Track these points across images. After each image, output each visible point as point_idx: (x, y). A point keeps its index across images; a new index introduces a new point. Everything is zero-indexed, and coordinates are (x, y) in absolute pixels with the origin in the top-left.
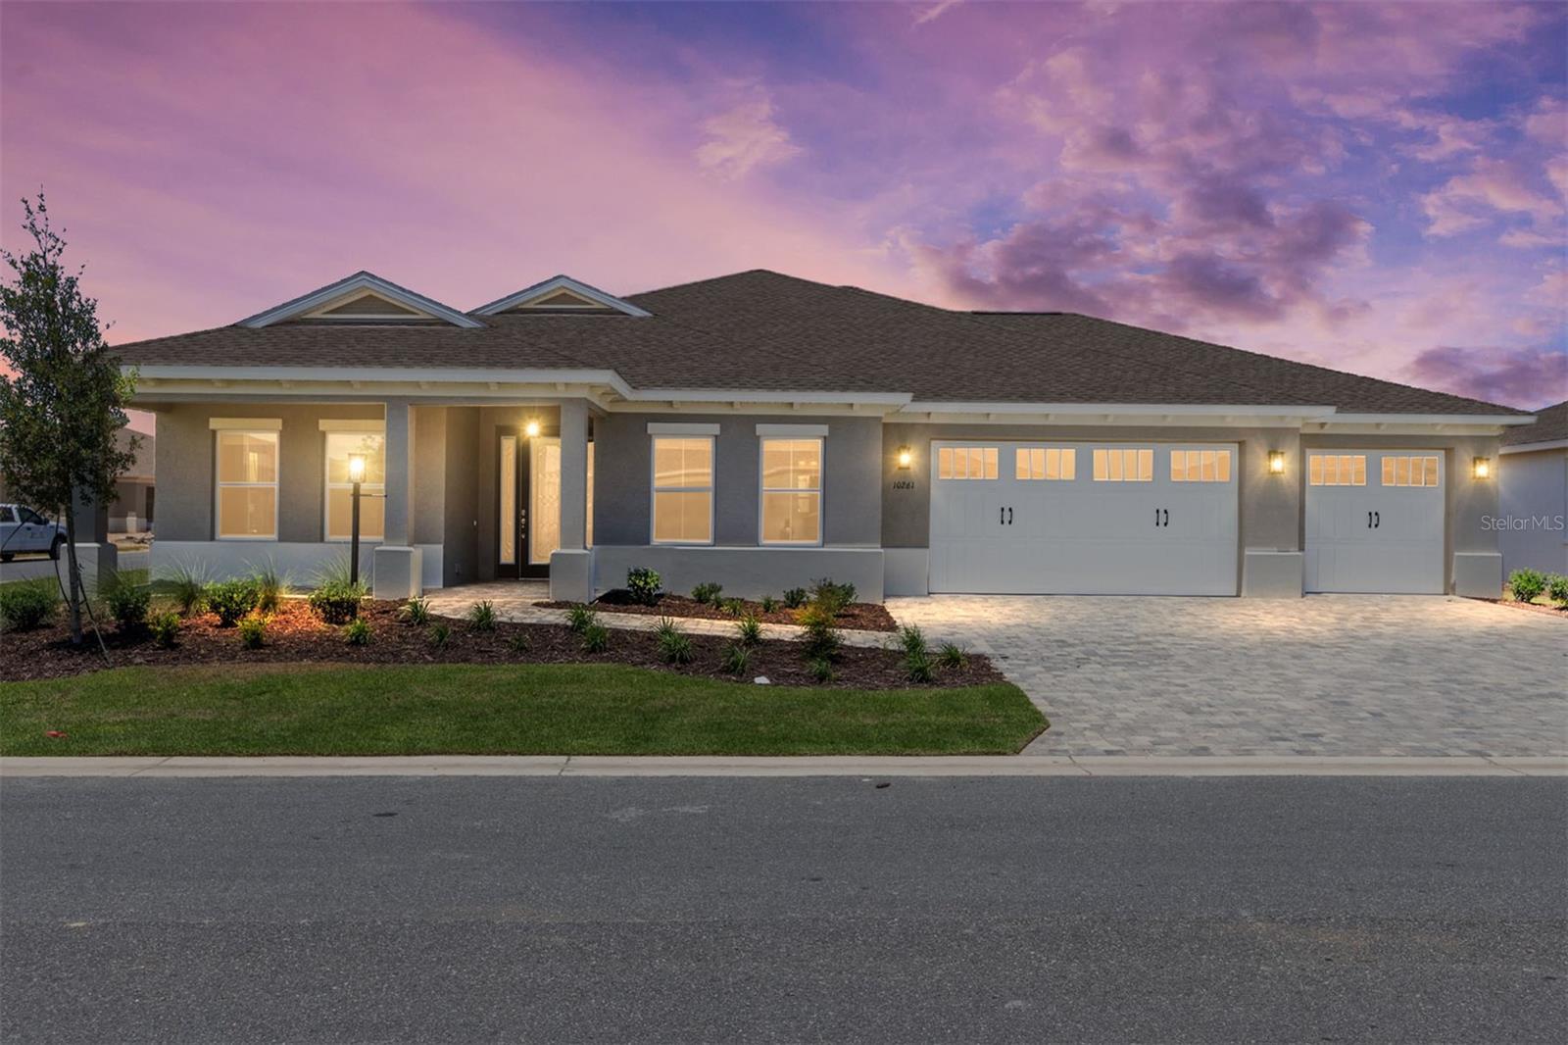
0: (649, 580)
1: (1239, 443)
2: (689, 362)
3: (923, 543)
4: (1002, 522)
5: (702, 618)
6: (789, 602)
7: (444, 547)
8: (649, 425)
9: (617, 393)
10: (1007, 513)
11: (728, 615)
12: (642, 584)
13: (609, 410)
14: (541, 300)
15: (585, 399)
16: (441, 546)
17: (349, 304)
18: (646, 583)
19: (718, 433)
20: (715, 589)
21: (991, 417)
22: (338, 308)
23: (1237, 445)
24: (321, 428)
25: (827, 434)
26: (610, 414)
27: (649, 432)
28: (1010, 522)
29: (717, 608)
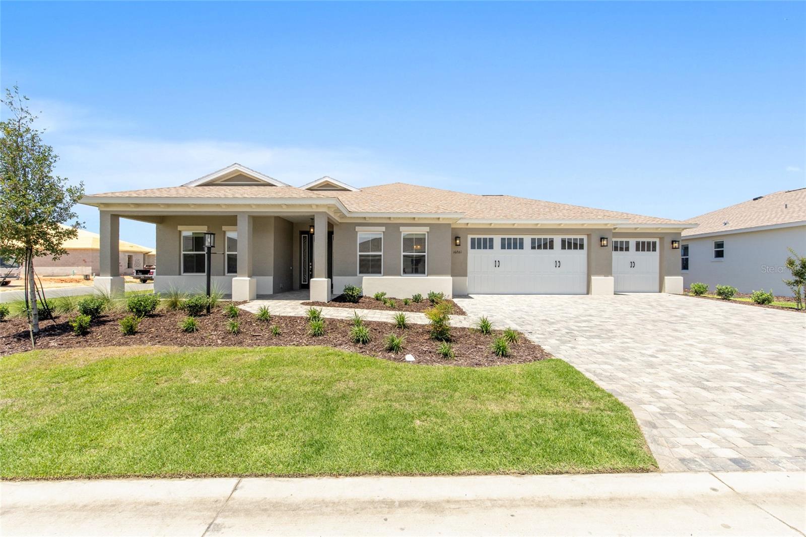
0: (354, 292)
1: (588, 235)
2: (373, 204)
3: (465, 275)
4: (496, 266)
5: (377, 309)
6: (414, 300)
7: (273, 277)
8: (356, 227)
9: (342, 212)
10: (497, 263)
11: (389, 307)
12: (351, 293)
13: (340, 221)
14: (320, 185)
15: (325, 212)
16: (272, 277)
17: (231, 178)
18: (353, 293)
19: (384, 230)
20: (383, 294)
21: (492, 225)
22: (228, 179)
23: (586, 236)
24: (223, 230)
25: (429, 231)
26: (340, 223)
27: (356, 230)
28: (499, 266)
29: (384, 304)
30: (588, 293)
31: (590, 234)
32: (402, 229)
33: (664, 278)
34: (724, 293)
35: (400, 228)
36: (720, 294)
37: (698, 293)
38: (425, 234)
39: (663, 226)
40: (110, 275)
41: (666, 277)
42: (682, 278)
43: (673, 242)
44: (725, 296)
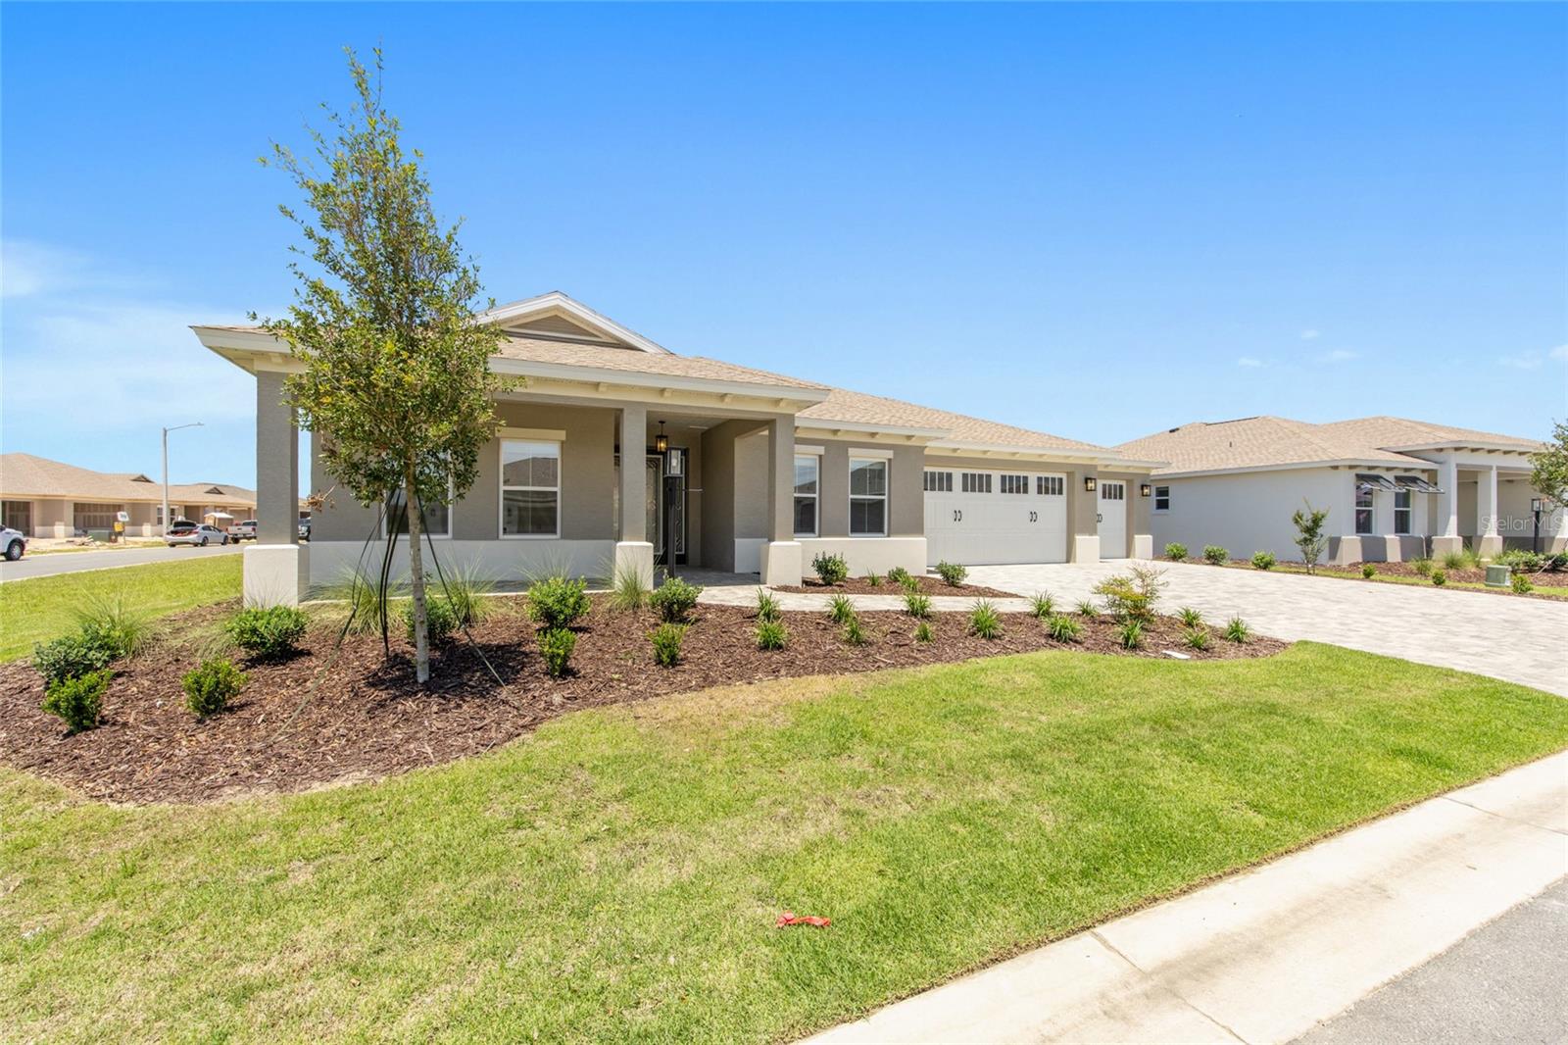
30: (1068, 562)
31: (1073, 473)
32: (851, 451)
33: (1133, 538)
34: (1213, 557)
35: (850, 449)
36: (1209, 557)
37: (1175, 558)
38: (884, 463)
39: (1135, 464)
40: (289, 540)
41: (1136, 536)
42: (1150, 537)
43: (1142, 487)
44: (1214, 559)
